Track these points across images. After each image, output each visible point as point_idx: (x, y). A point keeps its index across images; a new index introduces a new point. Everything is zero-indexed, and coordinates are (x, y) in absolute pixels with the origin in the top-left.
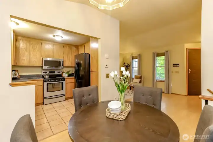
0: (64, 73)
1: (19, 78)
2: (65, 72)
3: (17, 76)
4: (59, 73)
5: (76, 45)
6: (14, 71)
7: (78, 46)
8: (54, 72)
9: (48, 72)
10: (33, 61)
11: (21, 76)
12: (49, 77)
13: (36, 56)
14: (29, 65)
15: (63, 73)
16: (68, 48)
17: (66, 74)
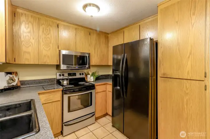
0: (89, 76)
1: (20, 86)
2: (90, 73)
3: (14, 84)
4: (82, 76)
5: (105, 33)
6: (11, 73)
7: (108, 34)
8: (75, 74)
9: (66, 75)
10: (45, 56)
11: (23, 83)
12: (68, 82)
13: (50, 46)
14: (37, 63)
15: (86, 75)
16: (95, 35)
17: (92, 77)
